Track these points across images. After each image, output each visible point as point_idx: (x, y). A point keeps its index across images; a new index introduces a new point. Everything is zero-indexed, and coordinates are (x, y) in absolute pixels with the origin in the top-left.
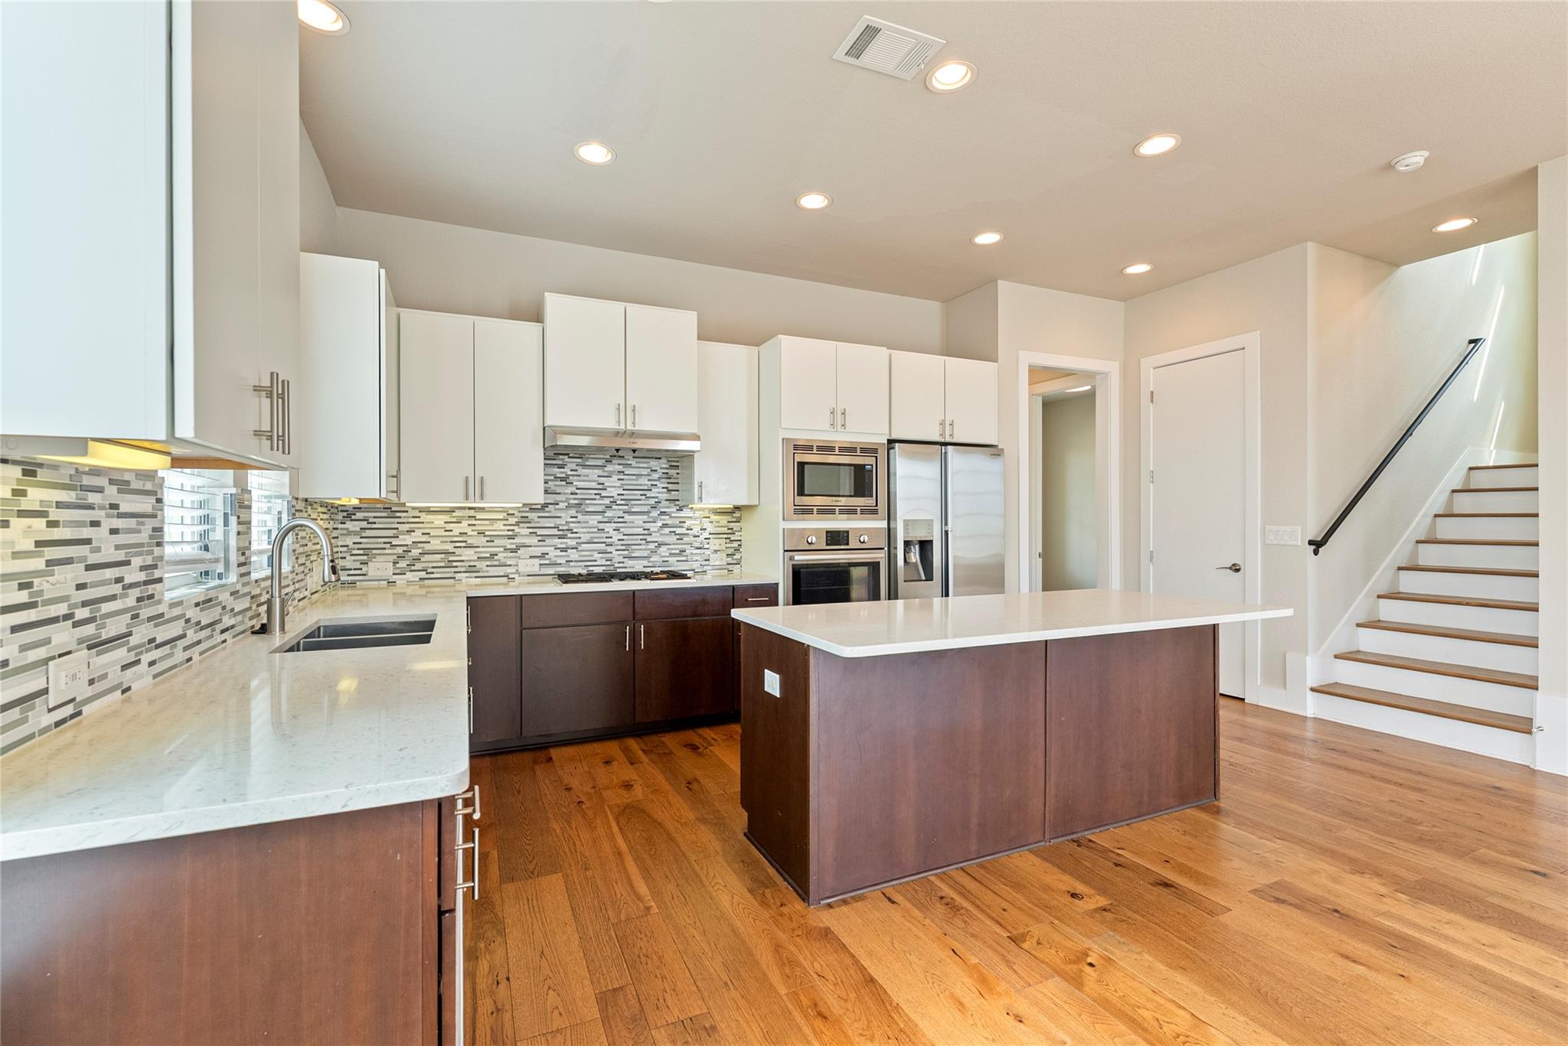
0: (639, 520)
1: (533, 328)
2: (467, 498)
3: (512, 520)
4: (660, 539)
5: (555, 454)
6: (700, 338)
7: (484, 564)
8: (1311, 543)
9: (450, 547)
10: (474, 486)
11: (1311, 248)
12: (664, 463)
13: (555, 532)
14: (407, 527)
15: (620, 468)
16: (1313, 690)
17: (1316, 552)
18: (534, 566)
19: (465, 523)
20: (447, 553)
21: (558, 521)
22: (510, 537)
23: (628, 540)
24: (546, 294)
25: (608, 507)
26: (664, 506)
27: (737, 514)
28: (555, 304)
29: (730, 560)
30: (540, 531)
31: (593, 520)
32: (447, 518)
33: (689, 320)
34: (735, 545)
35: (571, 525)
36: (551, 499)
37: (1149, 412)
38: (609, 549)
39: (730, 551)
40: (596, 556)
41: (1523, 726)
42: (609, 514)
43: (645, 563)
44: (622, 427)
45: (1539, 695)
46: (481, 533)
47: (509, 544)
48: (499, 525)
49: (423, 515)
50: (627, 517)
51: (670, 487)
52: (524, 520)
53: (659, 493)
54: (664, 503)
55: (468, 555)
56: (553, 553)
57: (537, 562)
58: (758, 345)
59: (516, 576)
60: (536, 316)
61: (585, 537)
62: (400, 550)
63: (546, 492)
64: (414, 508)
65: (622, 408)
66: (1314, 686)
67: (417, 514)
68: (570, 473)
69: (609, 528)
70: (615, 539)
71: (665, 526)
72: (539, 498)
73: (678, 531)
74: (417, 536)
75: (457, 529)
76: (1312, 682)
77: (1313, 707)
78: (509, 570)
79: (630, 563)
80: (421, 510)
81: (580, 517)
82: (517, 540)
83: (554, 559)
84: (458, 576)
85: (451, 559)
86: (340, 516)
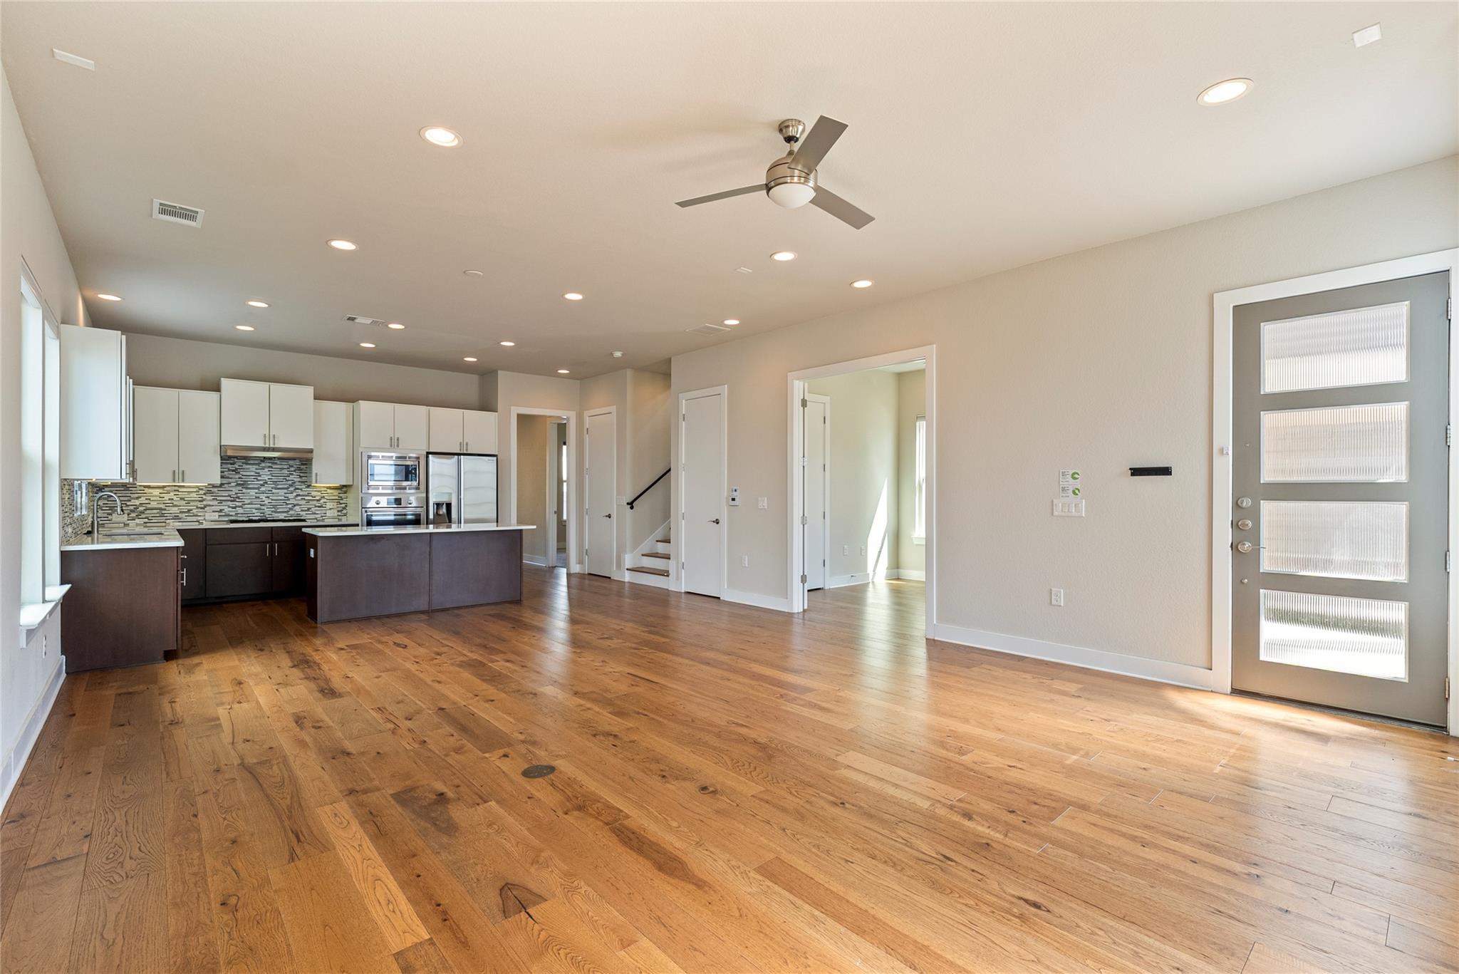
0: (282, 492)
1: (214, 395)
2: (174, 481)
3: (201, 492)
4: (295, 502)
5: (226, 459)
6: (315, 399)
7: (184, 515)
8: (628, 504)
9: (162, 506)
10: (179, 475)
11: (629, 373)
12: (297, 462)
13: (229, 498)
14: (137, 495)
15: (270, 465)
16: (627, 569)
17: (632, 508)
18: (216, 516)
19: (172, 494)
20: (161, 509)
21: (231, 493)
22: (200, 501)
23: (274, 503)
24: (222, 379)
25: (262, 485)
26: (298, 485)
27: (344, 489)
28: (226, 383)
29: (339, 514)
30: (218, 498)
31: (253, 492)
32: (161, 491)
33: (309, 391)
34: (343, 505)
35: (239, 495)
36: (225, 481)
37: (587, 438)
38: (263, 507)
39: (340, 509)
40: (254, 511)
41: (665, 573)
42: (263, 489)
43: (285, 515)
44: (267, 445)
45: (670, 561)
46: (182, 499)
47: (200, 505)
48: (194, 495)
49: (146, 489)
50: (274, 491)
51: (301, 474)
52: (210, 492)
53: (294, 477)
54: (297, 483)
55: (175, 510)
56: (227, 510)
57: (217, 514)
58: (353, 401)
59: (204, 521)
60: (217, 388)
61: (247, 501)
62: (132, 508)
63: (222, 477)
64: (140, 486)
65: (267, 435)
66: (629, 567)
67: (143, 488)
68: (237, 467)
69: (263, 497)
70: (266, 502)
71: (299, 495)
72: (218, 481)
73: (307, 498)
74: (143, 500)
75: (167, 497)
76: (626, 567)
77: (628, 577)
78: (199, 518)
79: (276, 515)
80: (145, 487)
81: (244, 491)
82: (205, 503)
83: (227, 513)
84: (168, 521)
85: (163, 512)
86: (95, 490)
